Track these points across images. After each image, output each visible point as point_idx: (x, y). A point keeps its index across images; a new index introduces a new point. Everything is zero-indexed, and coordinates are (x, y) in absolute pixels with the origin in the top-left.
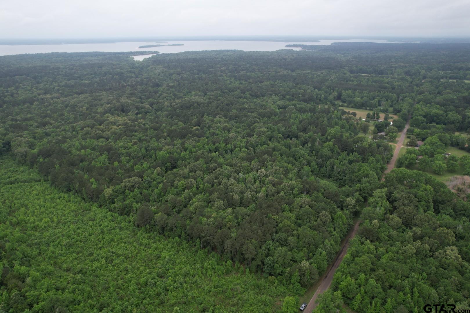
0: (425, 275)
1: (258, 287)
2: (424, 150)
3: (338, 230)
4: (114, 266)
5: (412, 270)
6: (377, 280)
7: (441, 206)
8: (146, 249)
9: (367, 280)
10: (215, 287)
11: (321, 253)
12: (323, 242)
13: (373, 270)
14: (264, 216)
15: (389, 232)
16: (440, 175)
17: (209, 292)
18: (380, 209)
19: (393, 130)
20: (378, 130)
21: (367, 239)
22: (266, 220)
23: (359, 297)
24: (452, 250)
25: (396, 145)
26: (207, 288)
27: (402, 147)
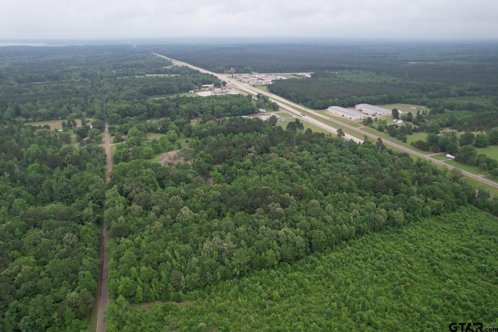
0: (177, 238)
2: (131, 142)
3: (89, 244)
5: (167, 240)
6: (146, 265)
7: (163, 181)
9: (139, 270)
11: (84, 275)
12: (81, 264)
13: (139, 259)
15: (136, 221)
16: (152, 158)
18: (119, 206)
19: (96, 133)
20: (81, 136)
21: (120, 237)
23: (139, 288)
24: (185, 210)
25: (104, 145)
27: (111, 145)
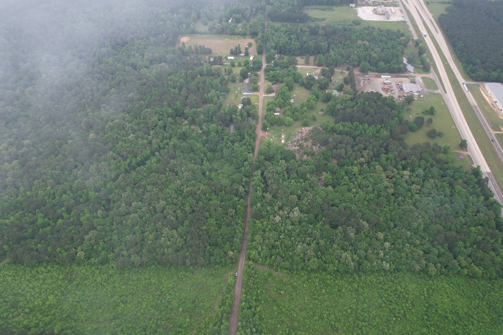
1: (212, 275)
3: (241, 219)
4: (129, 304)
7: (290, 172)
8: (138, 282)
10: (192, 286)
11: (236, 241)
12: (236, 233)
14: (198, 230)
16: (290, 126)
17: (190, 290)
22: (201, 233)
24: (296, 211)
25: (258, 94)
26: (188, 289)
